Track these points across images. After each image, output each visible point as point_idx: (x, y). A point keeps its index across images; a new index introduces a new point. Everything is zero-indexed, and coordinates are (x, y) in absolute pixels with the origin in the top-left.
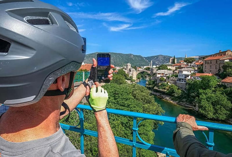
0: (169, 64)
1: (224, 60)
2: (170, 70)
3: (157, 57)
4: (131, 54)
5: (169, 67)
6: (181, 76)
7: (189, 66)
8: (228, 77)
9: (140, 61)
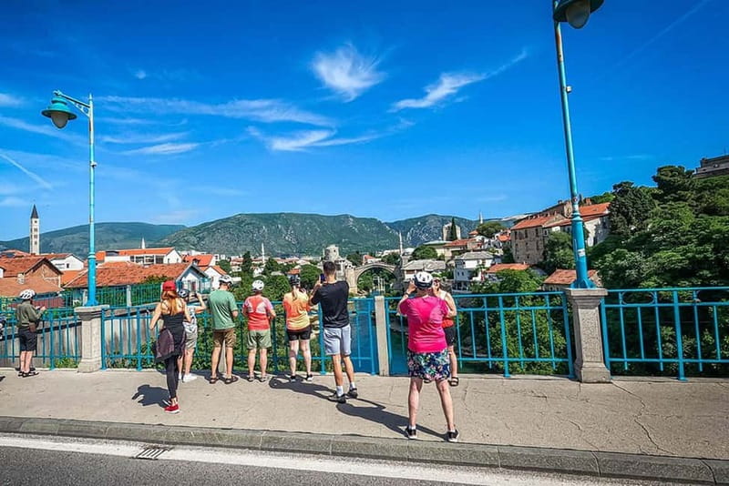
0: (442, 242)
1: (551, 227)
2: (441, 258)
3: (424, 220)
4: (347, 216)
5: (440, 252)
6: (461, 274)
7: (486, 246)
8: (558, 270)
9: (375, 235)
